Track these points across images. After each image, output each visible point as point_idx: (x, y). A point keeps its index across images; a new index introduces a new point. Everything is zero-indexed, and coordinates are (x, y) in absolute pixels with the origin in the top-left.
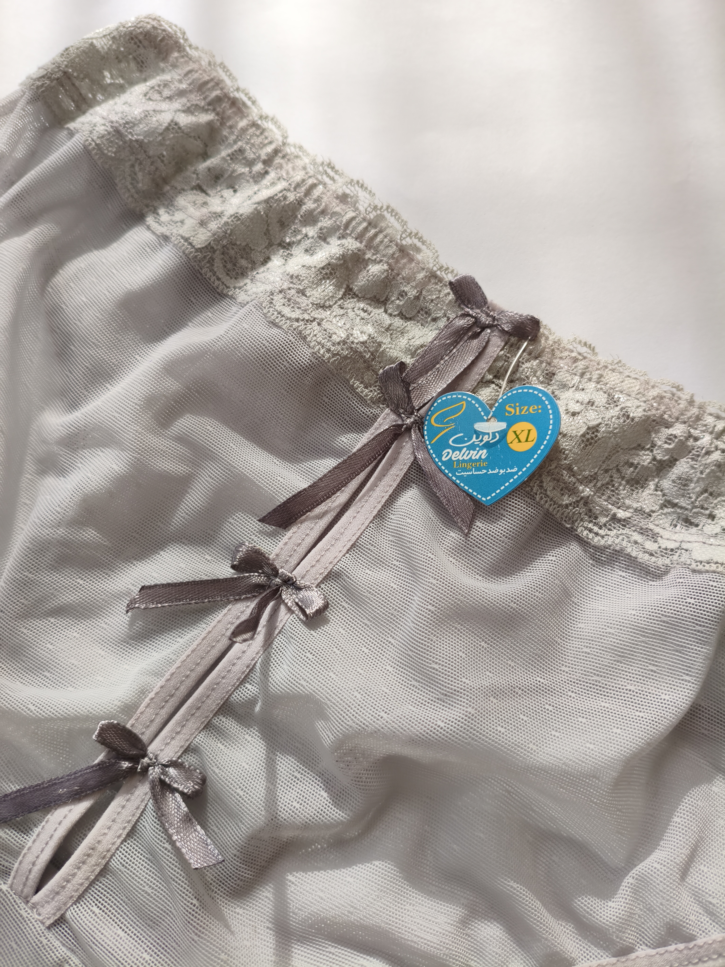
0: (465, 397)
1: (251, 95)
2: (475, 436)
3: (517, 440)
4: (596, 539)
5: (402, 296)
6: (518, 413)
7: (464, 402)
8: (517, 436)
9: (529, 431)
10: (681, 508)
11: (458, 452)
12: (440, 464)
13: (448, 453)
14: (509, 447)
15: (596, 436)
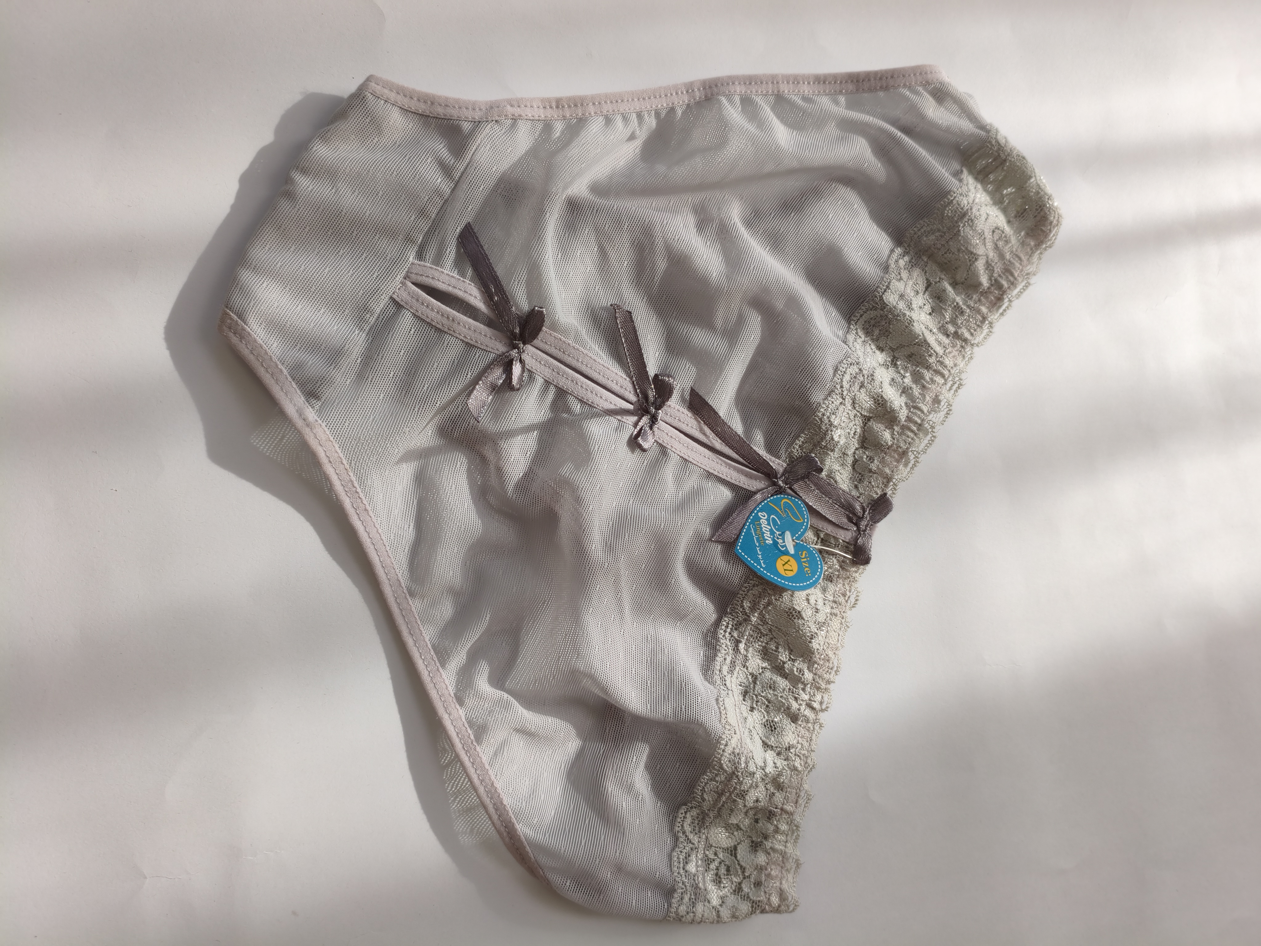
0: (806, 520)
1: (1008, 311)
2: (780, 533)
3: (784, 563)
4: (722, 632)
5: (870, 459)
6: (803, 560)
7: (802, 521)
8: (786, 563)
9: (792, 570)
10: (754, 687)
11: (766, 523)
12: (755, 512)
13: (764, 516)
14: (778, 559)
15: (795, 618)
